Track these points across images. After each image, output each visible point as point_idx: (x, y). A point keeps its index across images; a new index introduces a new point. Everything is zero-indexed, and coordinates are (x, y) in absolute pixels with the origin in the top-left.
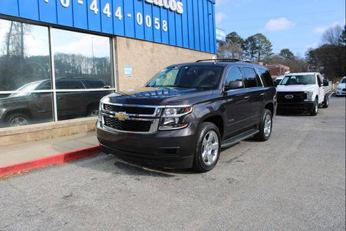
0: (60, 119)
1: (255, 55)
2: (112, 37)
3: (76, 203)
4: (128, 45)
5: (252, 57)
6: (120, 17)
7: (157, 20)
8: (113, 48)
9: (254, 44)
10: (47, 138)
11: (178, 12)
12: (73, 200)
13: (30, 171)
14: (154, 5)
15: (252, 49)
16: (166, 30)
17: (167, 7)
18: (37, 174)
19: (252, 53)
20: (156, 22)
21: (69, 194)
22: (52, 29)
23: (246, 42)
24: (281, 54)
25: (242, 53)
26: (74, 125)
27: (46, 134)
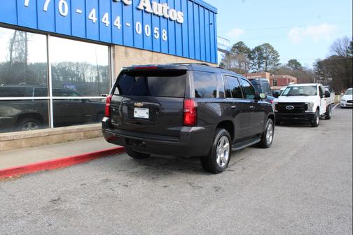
0: (55, 126)
1: (262, 65)
2: (110, 45)
3: (62, 207)
4: (126, 54)
5: (259, 67)
6: (119, 26)
7: (156, 29)
8: (111, 57)
9: (261, 54)
10: (43, 144)
11: (179, 21)
12: (59, 204)
13: (22, 176)
14: (154, 14)
15: (259, 59)
16: (166, 39)
17: (167, 16)
18: (29, 179)
19: (259, 63)
20: (155, 32)
21: (57, 198)
22: (50, 38)
23: (253, 52)
24: (289, 65)
25: (249, 63)
26: (70, 132)
27: (41, 140)
